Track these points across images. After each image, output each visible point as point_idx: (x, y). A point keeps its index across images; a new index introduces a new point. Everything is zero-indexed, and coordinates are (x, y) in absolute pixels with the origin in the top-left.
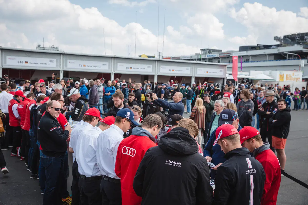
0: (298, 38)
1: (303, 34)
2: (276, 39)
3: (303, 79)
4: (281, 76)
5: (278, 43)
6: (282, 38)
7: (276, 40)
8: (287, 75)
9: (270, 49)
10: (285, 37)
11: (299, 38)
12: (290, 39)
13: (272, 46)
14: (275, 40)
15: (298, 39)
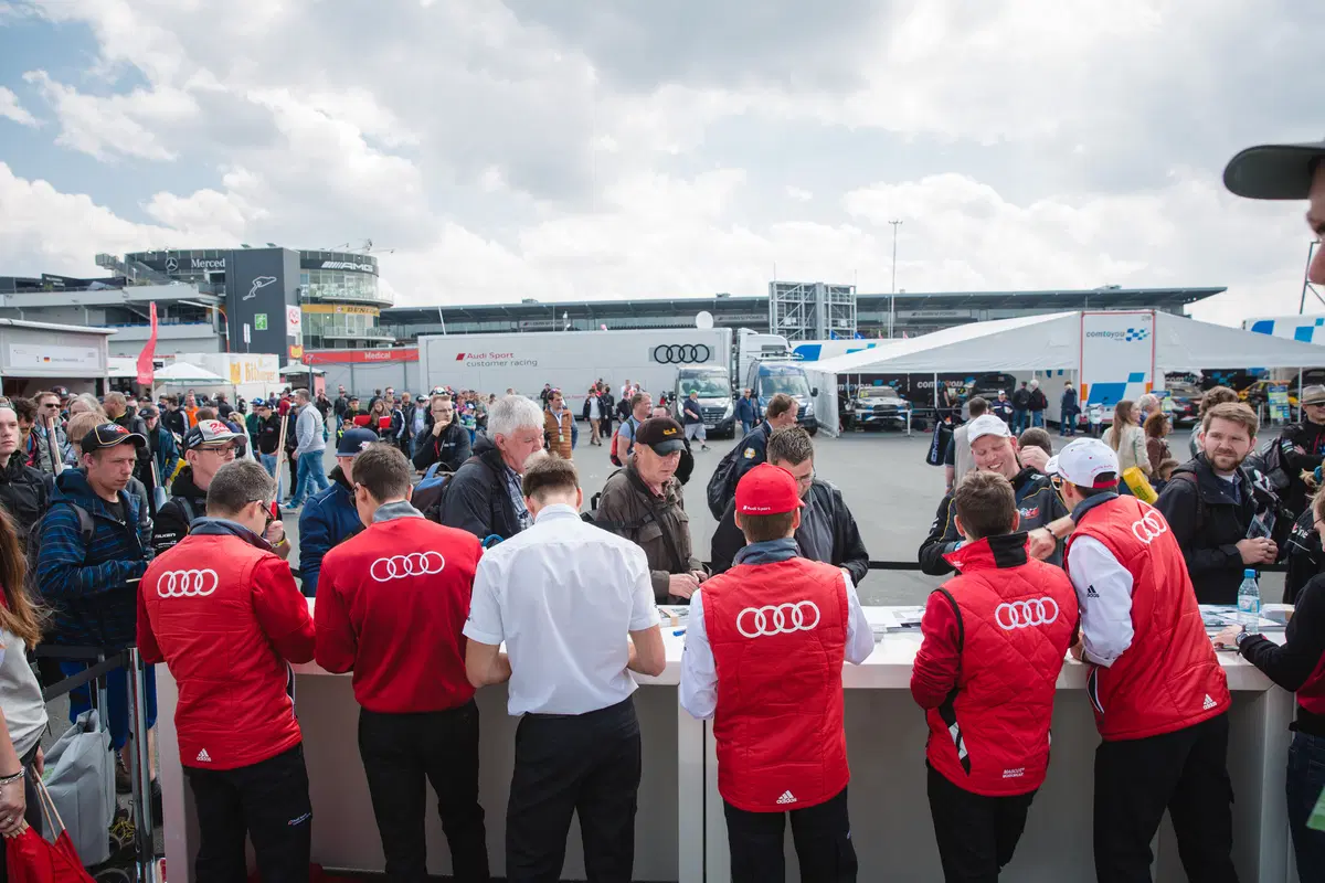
0: (171, 264)
1: (186, 253)
2: (103, 260)
3: (282, 375)
4: (233, 366)
5: (109, 274)
6: (122, 260)
7: (103, 265)
8: (247, 365)
9: (85, 290)
10: (131, 258)
11: (174, 262)
12: (148, 264)
13: (92, 281)
14: (98, 264)
15: (172, 268)
